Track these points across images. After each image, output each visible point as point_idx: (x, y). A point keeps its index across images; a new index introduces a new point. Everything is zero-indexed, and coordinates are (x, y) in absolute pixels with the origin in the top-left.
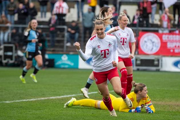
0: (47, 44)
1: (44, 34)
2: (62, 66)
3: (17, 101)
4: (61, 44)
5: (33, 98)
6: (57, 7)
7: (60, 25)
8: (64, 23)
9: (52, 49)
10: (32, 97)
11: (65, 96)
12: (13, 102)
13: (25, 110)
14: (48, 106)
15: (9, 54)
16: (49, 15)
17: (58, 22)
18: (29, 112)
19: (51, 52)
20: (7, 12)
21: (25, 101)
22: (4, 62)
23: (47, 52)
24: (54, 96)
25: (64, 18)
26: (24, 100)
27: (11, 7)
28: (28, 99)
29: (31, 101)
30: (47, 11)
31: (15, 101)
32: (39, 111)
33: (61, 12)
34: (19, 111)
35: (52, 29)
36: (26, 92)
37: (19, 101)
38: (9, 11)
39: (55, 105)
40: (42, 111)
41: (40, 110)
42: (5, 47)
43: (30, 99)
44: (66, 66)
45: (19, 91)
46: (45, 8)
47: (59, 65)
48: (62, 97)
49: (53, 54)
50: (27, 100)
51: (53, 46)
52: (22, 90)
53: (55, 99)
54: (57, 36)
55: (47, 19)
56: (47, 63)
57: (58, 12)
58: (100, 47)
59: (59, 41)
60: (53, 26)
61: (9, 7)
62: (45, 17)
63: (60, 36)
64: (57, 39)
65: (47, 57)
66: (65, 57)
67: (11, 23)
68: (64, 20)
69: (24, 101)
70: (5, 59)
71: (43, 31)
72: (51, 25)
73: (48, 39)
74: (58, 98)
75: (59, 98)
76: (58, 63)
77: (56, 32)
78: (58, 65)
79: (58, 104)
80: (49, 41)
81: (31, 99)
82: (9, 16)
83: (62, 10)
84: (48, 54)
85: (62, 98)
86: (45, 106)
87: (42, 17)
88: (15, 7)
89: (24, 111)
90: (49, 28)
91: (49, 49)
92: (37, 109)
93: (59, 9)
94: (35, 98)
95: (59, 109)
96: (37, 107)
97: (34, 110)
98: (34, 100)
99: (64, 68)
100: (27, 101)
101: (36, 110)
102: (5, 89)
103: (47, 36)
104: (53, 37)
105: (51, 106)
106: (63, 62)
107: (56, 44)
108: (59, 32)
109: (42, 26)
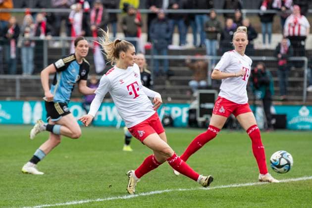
0: (273, 88)
1: (268, 71)
2: (300, 127)
3: (222, 187)
4: (299, 88)
5: (249, 182)
6: (290, 25)
7: (295, 55)
8: (302, 51)
9: (282, 98)
10: (247, 180)
11: (305, 178)
12: (215, 188)
13: (235, 202)
14: (275, 195)
15: (209, 106)
16: (277, 39)
17: (292, 50)
18: (243, 205)
19: (280, 103)
21: (236, 187)
22: (200, 120)
23: (274, 103)
24: (286, 179)
25: (303, 43)
26: (235, 185)
28: (241, 183)
29: (246, 187)
30: (275, 31)
31: (219, 187)
32: (260, 203)
34: (225, 203)
35: (281, 63)
36: (238, 171)
37: (225, 187)
38: (208, 32)
39: (287, 193)
40: (264, 204)
41: (262, 202)
42: (201, 95)
43: (244, 183)
45: (225, 170)
46: (270, 27)
47: (295, 125)
48: (301, 179)
49: (283, 105)
50: (239, 185)
51: (285, 92)
52: (230, 168)
53: (288, 183)
54: (291, 75)
55: (273, 46)
56: (273, 121)
59: (294, 84)
60: (283, 58)
62: (270, 41)
63: (297, 74)
64: (290, 79)
65: (273, 110)
66: (304, 111)
67: (211, 54)
68: (303, 46)
69: (234, 187)
70: (201, 116)
72: (280, 56)
74: (292, 181)
75: (294, 181)
77: (289, 68)
78: (292, 124)
79: (293, 191)
80: (276, 83)
81: (246, 182)
82: (207, 42)
83: (299, 29)
84: (276, 106)
85: (300, 181)
86: (271, 195)
87: (264, 42)
88: (218, 26)
89: (233, 204)
90: (277, 62)
91: (277, 97)
92: (256, 199)
93: (294, 28)
94: (252, 182)
95: (294, 201)
96: (256, 197)
97: (251, 201)
98: (251, 184)
99: (303, 130)
100: (239, 187)
101: (255, 202)
102: (201, 167)
103: (274, 74)
104: (284, 76)
105: (280, 195)
106: (301, 120)
107: (289, 89)
108: (293, 68)
109: (264, 58)
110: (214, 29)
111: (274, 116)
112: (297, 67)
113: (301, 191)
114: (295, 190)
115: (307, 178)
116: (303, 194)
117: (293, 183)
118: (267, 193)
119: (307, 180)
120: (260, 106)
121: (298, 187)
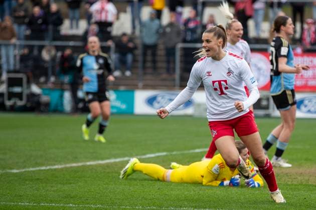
3: (31, 169)
5: (57, 165)
6: (97, 11)
10: (56, 163)
11: (112, 161)
12: (24, 170)
14: (84, 177)
15: (17, 90)
16: (83, 25)
18: (52, 187)
21: (45, 170)
22: (8, 103)
24: (94, 161)
25: (109, 29)
26: (43, 168)
28: (50, 166)
29: (55, 170)
30: (81, 17)
31: (27, 170)
32: (69, 185)
33: (103, 19)
34: (34, 185)
36: (46, 154)
37: (33, 169)
39: (95, 176)
40: (72, 186)
41: (71, 183)
42: (10, 79)
43: (52, 166)
44: (114, 110)
45: (34, 153)
46: (77, 13)
48: (108, 161)
50: (48, 168)
52: (39, 150)
53: (96, 165)
55: (80, 32)
56: (81, 105)
57: (99, 19)
58: (210, 74)
61: (15, 11)
62: (77, 27)
65: (80, 94)
68: (109, 33)
69: (42, 170)
70: (9, 99)
71: (73, 52)
75: (102, 164)
79: (101, 173)
81: (55, 165)
83: (106, 16)
85: (108, 163)
86: (79, 177)
89: (42, 186)
93: (101, 13)
94: (61, 164)
95: (102, 182)
96: (65, 179)
97: (60, 183)
98: (60, 167)
100: (48, 170)
101: (64, 184)
102: (10, 150)
105: (88, 177)
109: (71, 43)
110: (22, 13)
111: (81, 100)
113: (108, 173)
115: (114, 160)
116: (110, 175)
117: (100, 165)
118: (76, 175)
119: (114, 162)
120: (67, 90)
121: (105, 169)
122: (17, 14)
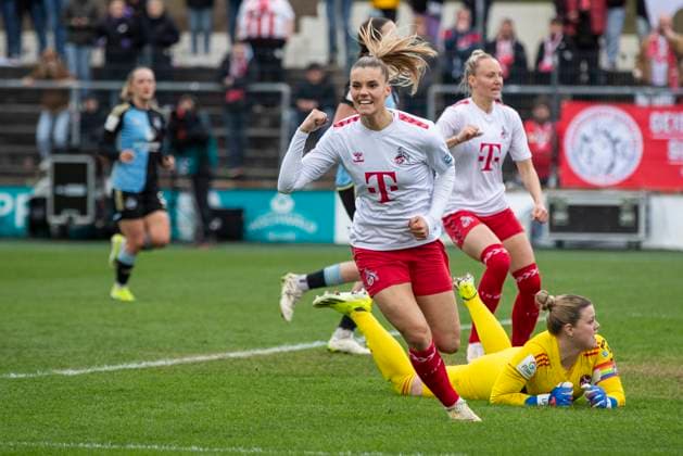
0: (215, 152)
1: (204, 114)
2: (272, 236)
3: (106, 368)
4: (270, 153)
5: (164, 357)
6: (251, 14)
7: (262, 79)
9: (234, 172)
10: (160, 354)
11: (286, 348)
12: (89, 371)
13: (134, 403)
14: (223, 385)
15: (75, 190)
16: (220, 44)
17: (256, 69)
18: (152, 407)
19: (229, 184)
20: (64, 33)
21: (136, 369)
22: (56, 221)
23: (217, 184)
24: (245, 349)
25: (278, 53)
26: (133, 365)
27: (79, 17)
28: (147, 360)
29: (159, 369)
30: (215, 28)
31: (99, 369)
32: (189, 404)
33: (265, 31)
34: (112, 404)
35: (232, 96)
36: (139, 334)
37: (112, 368)
38: (72, 29)
39: (248, 382)
41: (193, 400)
42: (58, 167)
43: (153, 360)
44: (290, 236)
45: (112, 333)
46: (207, 18)
47: (260, 232)
48: (276, 349)
49: (238, 189)
50: (144, 364)
51: (239, 160)
52: (123, 326)
53: (249, 359)
54: (254, 122)
55: (213, 59)
56: (216, 224)
57: (254, 32)
59: (260, 143)
60: (237, 86)
61: (70, 15)
62: (207, 50)
63: (266, 121)
64: (253, 132)
65: (215, 200)
66: (282, 202)
67: (79, 77)
68: (278, 62)
69: (131, 369)
70: (57, 212)
71: (197, 106)
72: (229, 82)
73: (218, 132)
74: (259, 355)
75: (263, 355)
76: (256, 224)
77: (248, 107)
79: (261, 376)
80: (222, 141)
81: (158, 358)
82: (70, 50)
83: (272, 24)
84: (221, 191)
85: (276, 353)
86: (212, 387)
87: (195, 50)
89: (130, 406)
90: (222, 94)
91: (221, 171)
92: (181, 396)
93: (259, 19)
94: (172, 357)
95: (263, 397)
96: (181, 390)
97: (170, 399)
98: (169, 362)
99: (279, 243)
100: (143, 369)
101: (177, 401)
102: (57, 325)
103: (216, 122)
104: (238, 125)
105: (233, 386)
106: (278, 220)
107: (251, 153)
108: (258, 109)
109: (194, 86)
110: (84, 21)
111: (217, 213)
112: (266, 106)
113: (277, 376)
114: (264, 373)
115: (291, 348)
116: (282, 381)
117: (258, 358)
118: (205, 382)
119: (290, 352)
120: (184, 190)
121: (271, 368)
122: (74, 22)
